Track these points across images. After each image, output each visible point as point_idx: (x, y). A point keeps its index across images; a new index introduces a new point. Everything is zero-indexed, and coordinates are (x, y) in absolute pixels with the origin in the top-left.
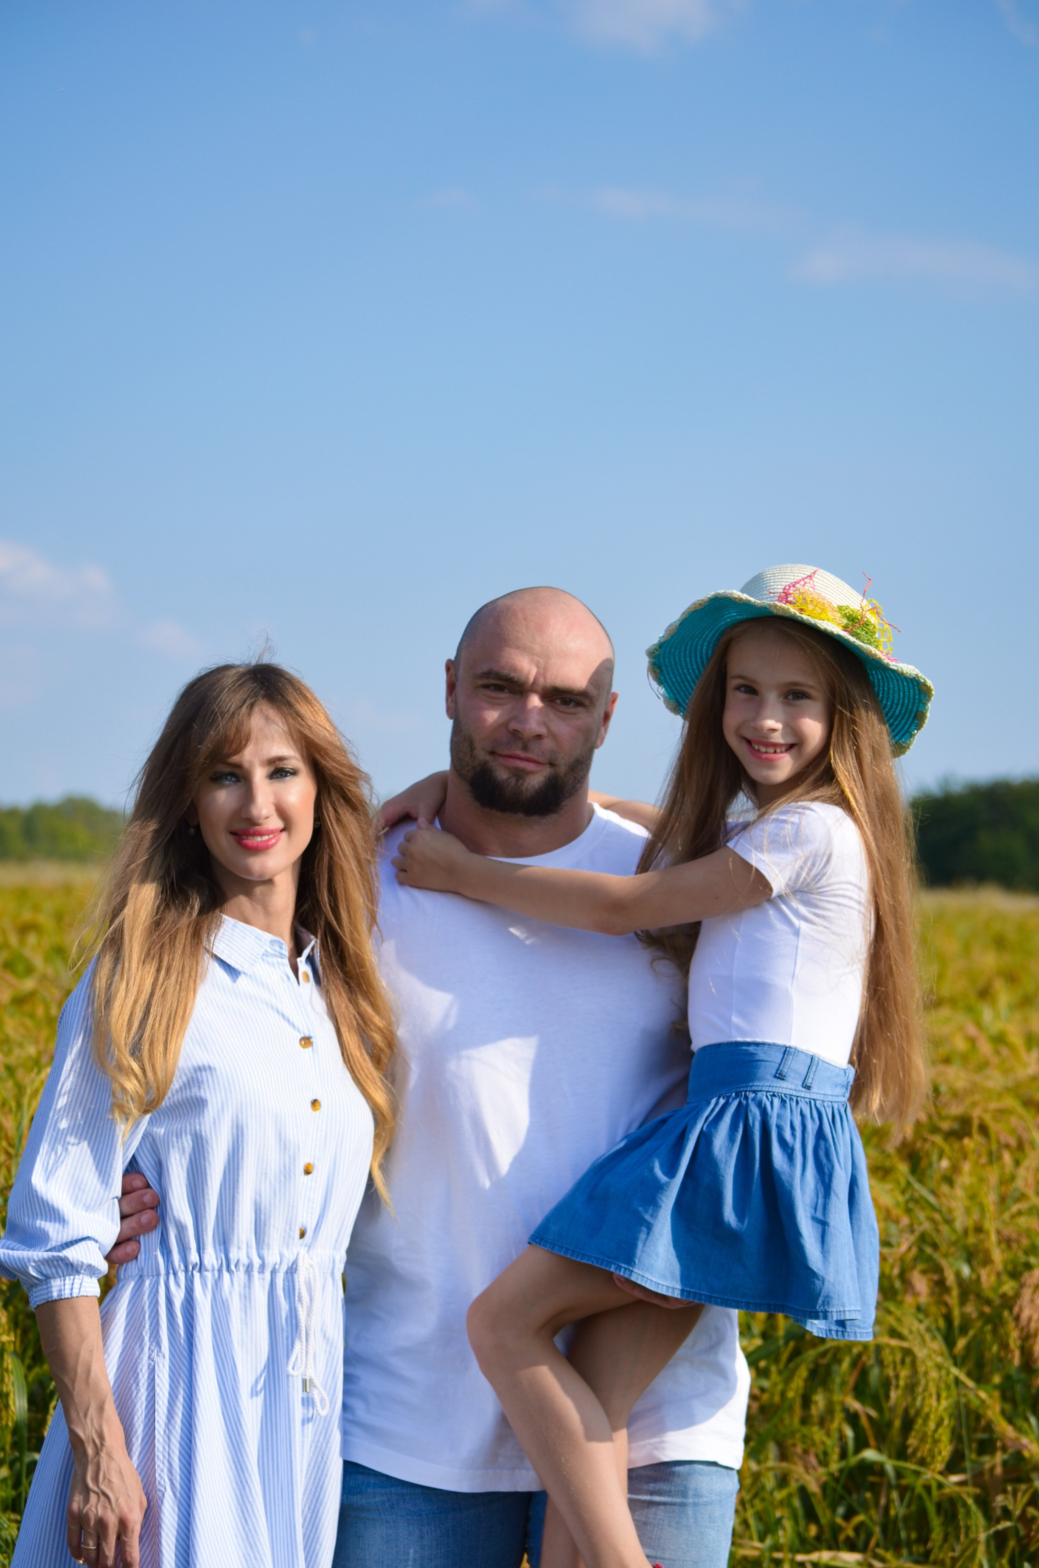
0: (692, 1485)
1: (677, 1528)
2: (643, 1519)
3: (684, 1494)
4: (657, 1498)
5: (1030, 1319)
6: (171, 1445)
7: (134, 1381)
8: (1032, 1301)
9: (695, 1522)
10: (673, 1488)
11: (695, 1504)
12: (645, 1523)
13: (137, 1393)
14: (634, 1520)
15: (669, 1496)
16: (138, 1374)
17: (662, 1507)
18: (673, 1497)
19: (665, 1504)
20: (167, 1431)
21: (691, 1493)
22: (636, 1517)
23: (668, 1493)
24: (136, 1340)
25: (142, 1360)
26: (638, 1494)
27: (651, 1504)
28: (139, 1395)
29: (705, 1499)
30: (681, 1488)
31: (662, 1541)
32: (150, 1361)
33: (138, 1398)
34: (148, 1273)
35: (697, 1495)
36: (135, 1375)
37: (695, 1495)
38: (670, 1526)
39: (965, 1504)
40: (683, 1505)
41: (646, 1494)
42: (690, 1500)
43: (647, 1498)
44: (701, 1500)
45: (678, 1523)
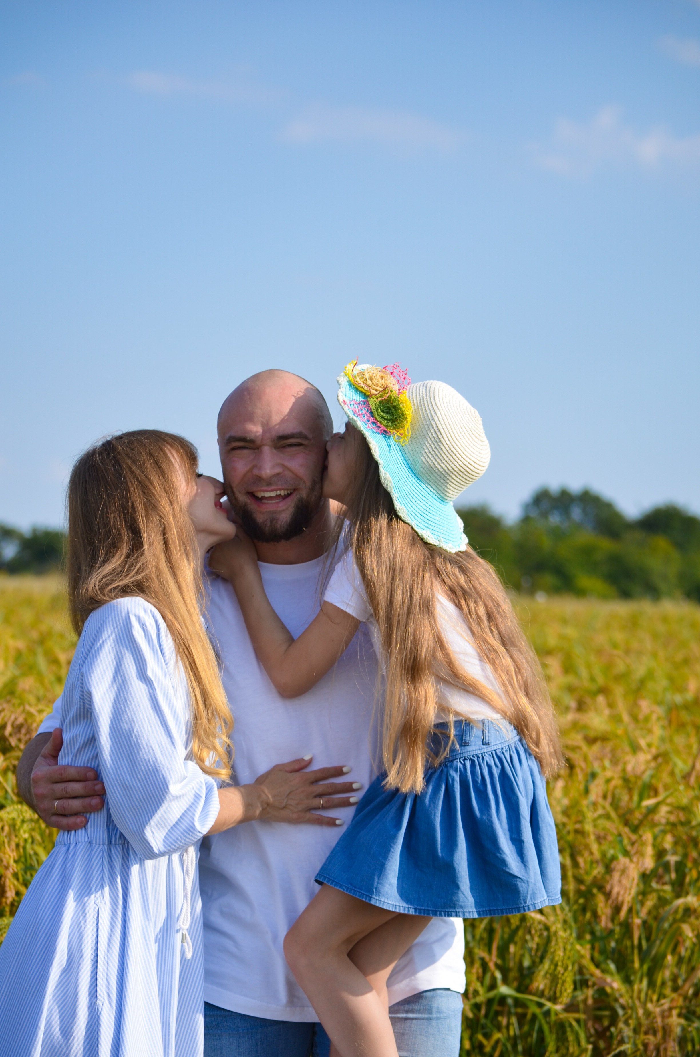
0: (435, 1005)
1: (426, 1036)
2: (402, 1031)
3: (430, 1011)
4: (410, 1015)
5: (618, 894)
6: (109, 968)
7: (83, 919)
8: (620, 881)
9: (439, 1031)
10: (422, 1008)
11: (438, 1018)
12: (403, 1034)
13: (85, 928)
14: (394, 1032)
15: (419, 1013)
16: (86, 914)
17: (414, 1021)
18: (421, 1013)
19: (416, 1019)
20: (106, 958)
21: (434, 1010)
22: (396, 1030)
23: (419, 1011)
24: (85, 890)
25: (89, 904)
26: (397, 1013)
27: (406, 1019)
28: (86, 929)
29: (445, 1014)
30: (427, 1007)
31: (416, 1046)
32: (95, 905)
33: (85, 931)
34: (96, 841)
35: (439, 1011)
36: (84, 915)
37: (437, 1012)
38: (421, 1035)
39: (571, 1025)
40: (429, 1019)
41: (403, 1013)
42: (434, 1016)
43: (404, 1015)
44: (442, 1016)
45: (427, 1032)
